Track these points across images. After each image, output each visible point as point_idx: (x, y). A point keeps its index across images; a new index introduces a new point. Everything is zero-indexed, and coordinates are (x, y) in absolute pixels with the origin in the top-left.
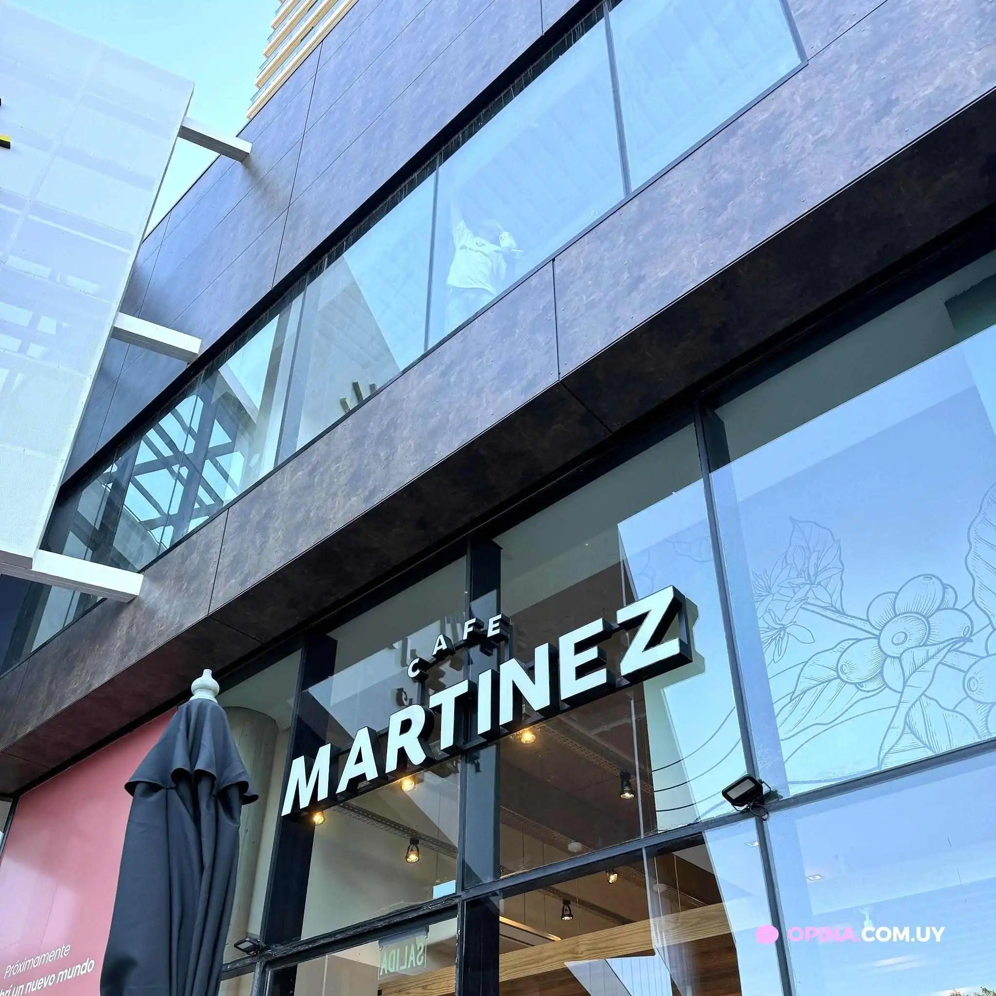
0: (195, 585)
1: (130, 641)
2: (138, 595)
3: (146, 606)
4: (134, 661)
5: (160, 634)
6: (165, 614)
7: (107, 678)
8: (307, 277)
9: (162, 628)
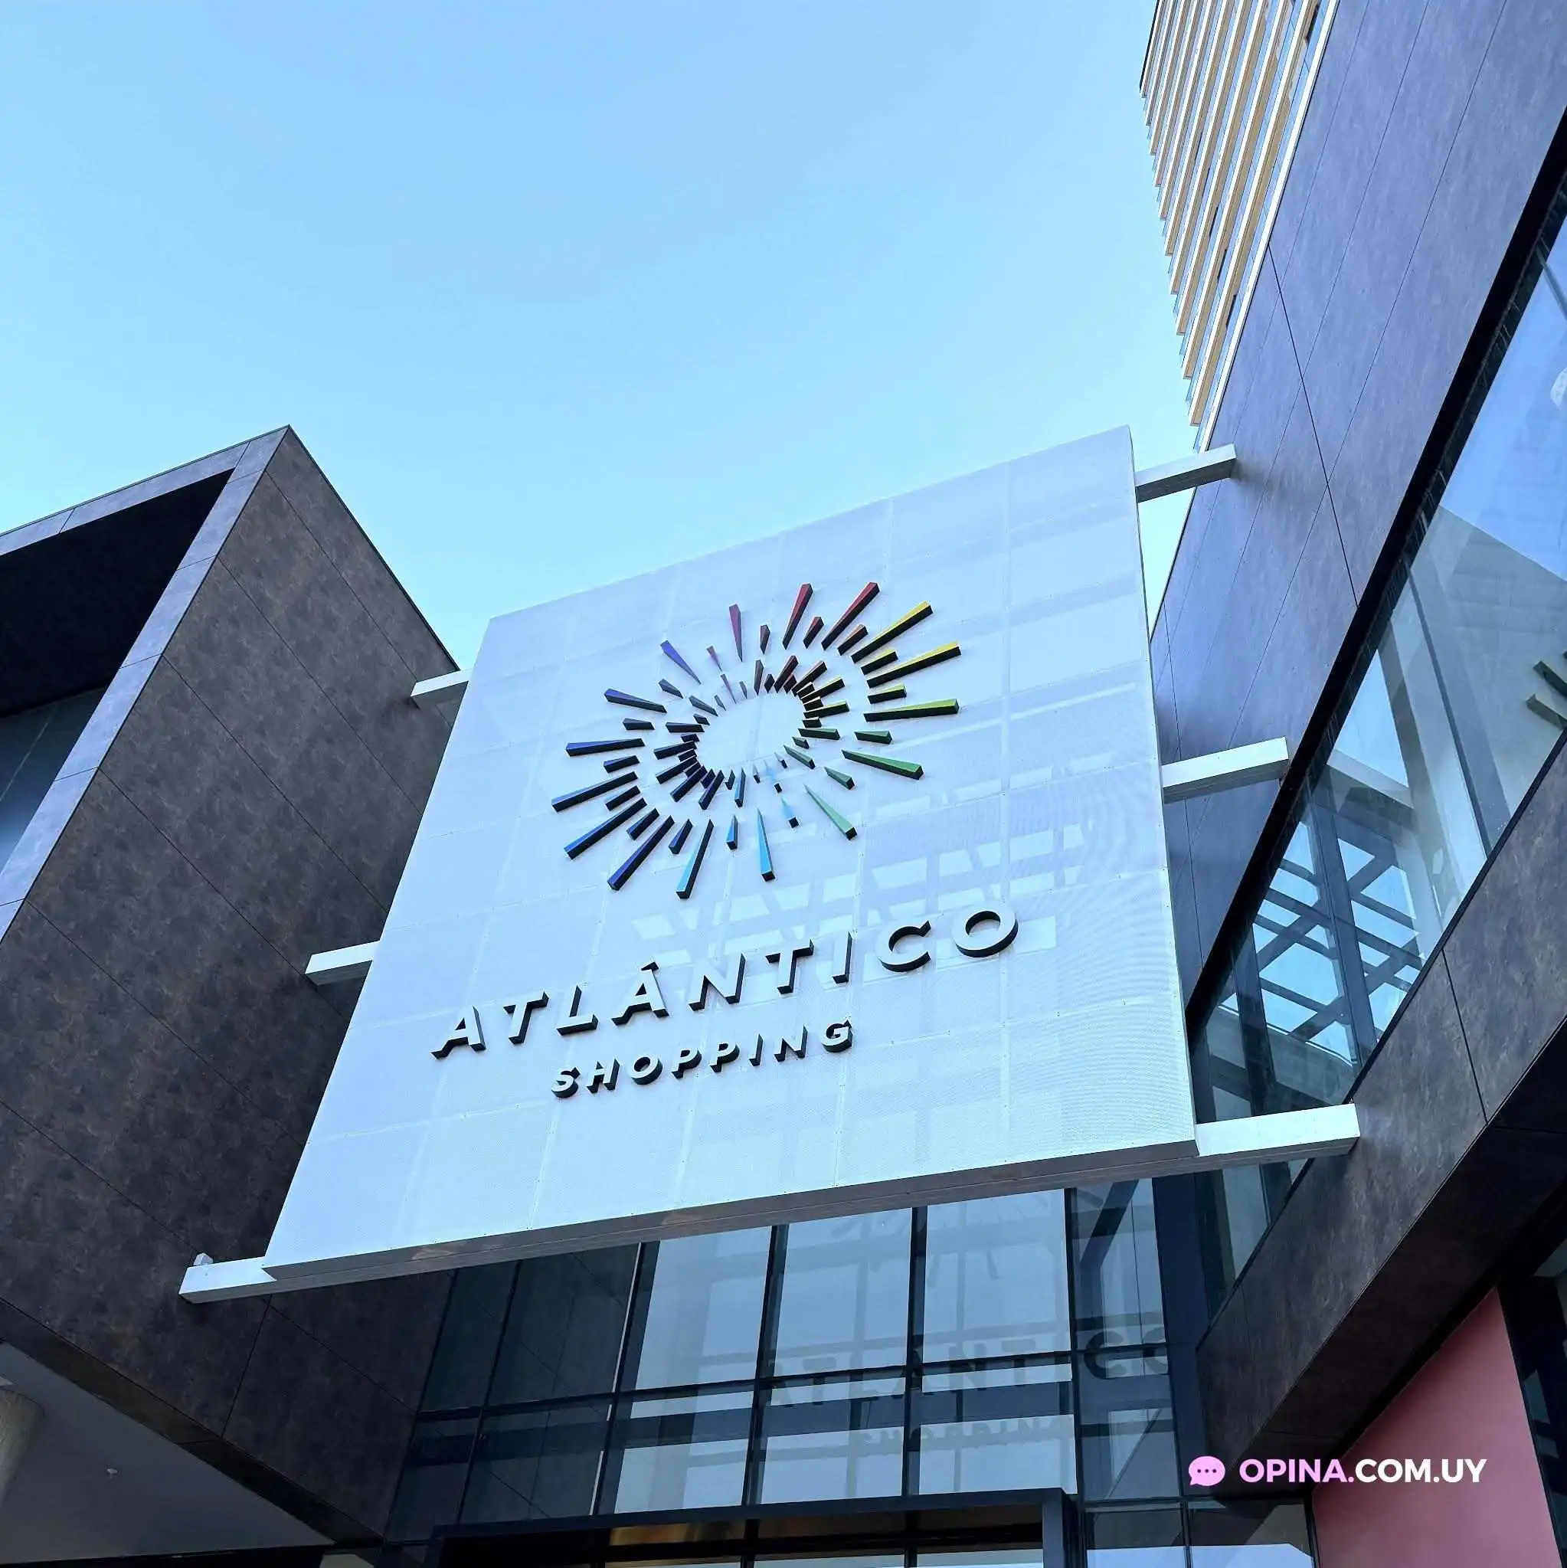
0: (1442, 1088)
1: (1379, 1209)
2: (1359, 1135)
3: (1379, 1147)
4: (1400, 1239)
5: (1423, 1181)
6: (1415, 1149)
7: (1369, 1277)
8: (1405, 556)
9: (1420, 1173)
